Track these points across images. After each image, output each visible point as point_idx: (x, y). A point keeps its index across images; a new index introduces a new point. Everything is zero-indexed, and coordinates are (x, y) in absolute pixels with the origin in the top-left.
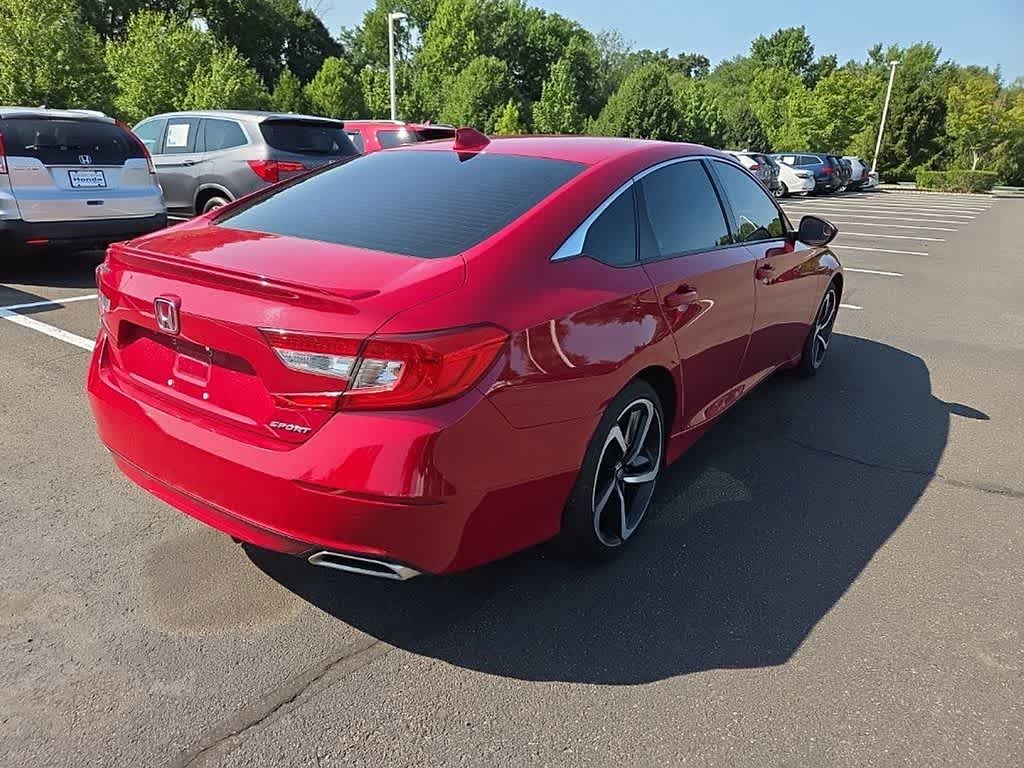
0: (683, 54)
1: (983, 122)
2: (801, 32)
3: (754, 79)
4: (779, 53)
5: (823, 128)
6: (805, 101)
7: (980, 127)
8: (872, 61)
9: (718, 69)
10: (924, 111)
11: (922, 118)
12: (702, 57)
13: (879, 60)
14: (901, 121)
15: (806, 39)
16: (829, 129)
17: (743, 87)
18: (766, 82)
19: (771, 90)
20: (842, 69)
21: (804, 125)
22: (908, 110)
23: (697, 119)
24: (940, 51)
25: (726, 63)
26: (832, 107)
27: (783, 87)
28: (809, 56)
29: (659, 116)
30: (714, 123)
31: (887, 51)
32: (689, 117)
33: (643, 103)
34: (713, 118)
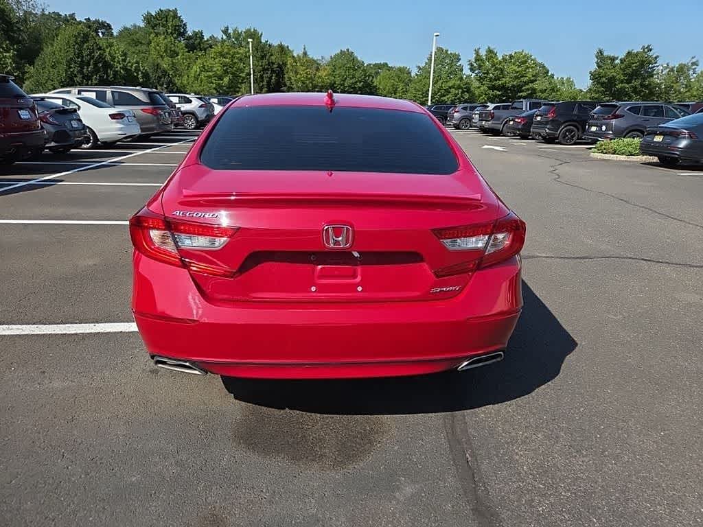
0: (89, 19)
1: (309, 79)
2: (175, 11)
3: (151, 42)
4: (164, 26)
5: (222, 80)
6: (206, 61)
7: (308, 82)
8: (225, 37)
9: (121, 33)
10: (273, 71)
11: (272, 76)
12: (105, 22)
13: (229, 36)
14: (262, 77)
15: (180, 17)
16: (226, 80)
17: (144, 48)
18: (161, 45)
19: (166, 51)
20: (208, 40)
21: (210, 77)
22: (264, 70)
23: (124, 68)
24: (262, 34)
25: (126, 29)
26: (224, 66)
27: (173, 49)
28: (185, 30)
29: (95, 65)
30: (140, 73)
31: (232, 32)
32: (118, 67)
33: (80, 55)
34: (137, 69)
